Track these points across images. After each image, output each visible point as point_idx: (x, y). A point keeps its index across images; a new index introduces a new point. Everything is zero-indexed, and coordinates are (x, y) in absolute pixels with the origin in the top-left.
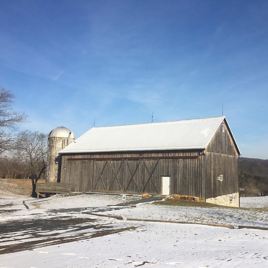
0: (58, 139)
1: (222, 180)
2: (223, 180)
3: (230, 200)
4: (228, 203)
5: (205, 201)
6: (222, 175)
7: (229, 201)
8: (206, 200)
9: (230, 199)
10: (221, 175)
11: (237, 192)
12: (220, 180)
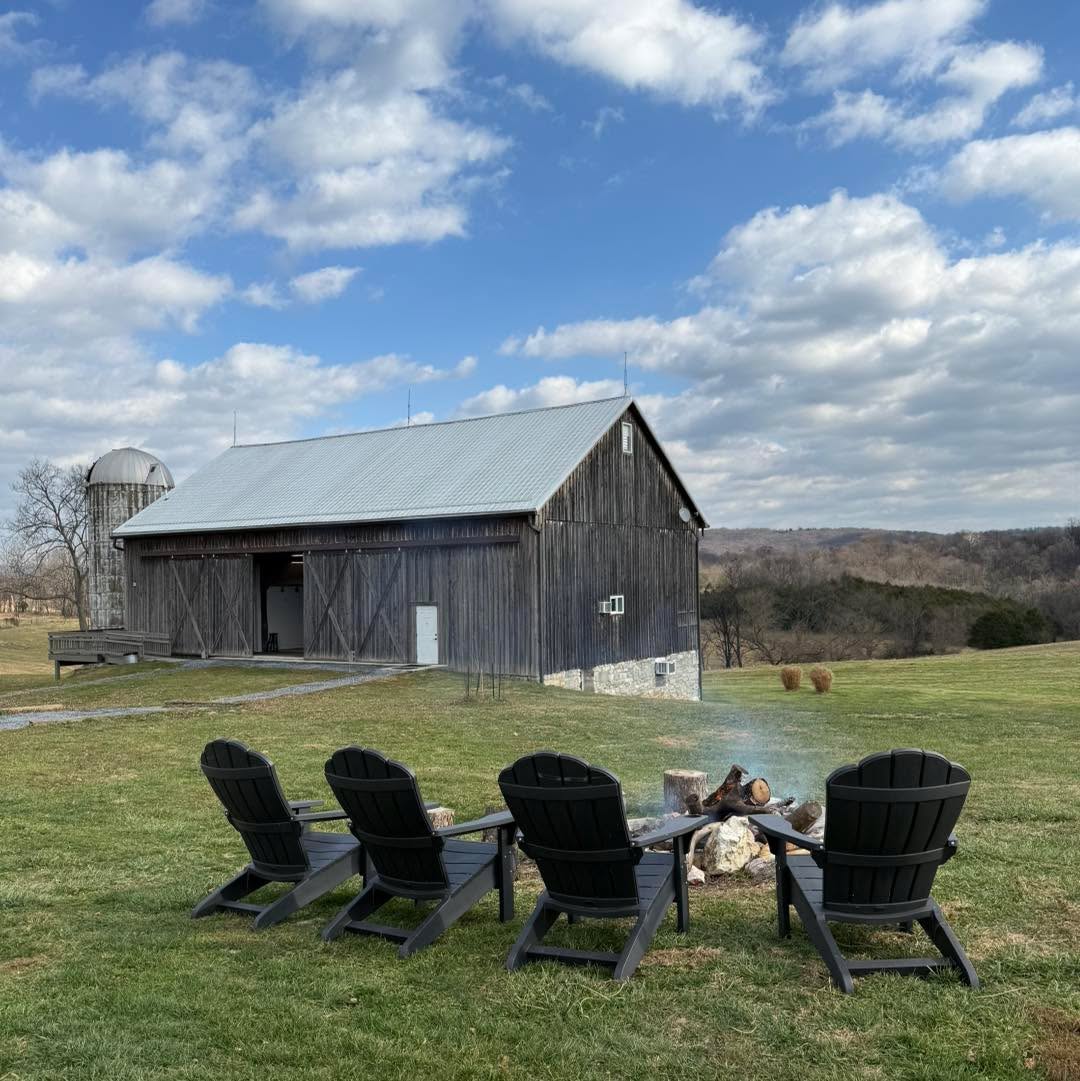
0: (112, 488)
1: (620, 610)
2: (623, 612)
3: (657, 675)
4: (646, 684)
5: (542, 681)
6: (622, 597)
7: (652, 681)
8: (545, 677)
9: (658, 672)
10: (616, 597)
11: (688, 649)
12: (612, 613)
